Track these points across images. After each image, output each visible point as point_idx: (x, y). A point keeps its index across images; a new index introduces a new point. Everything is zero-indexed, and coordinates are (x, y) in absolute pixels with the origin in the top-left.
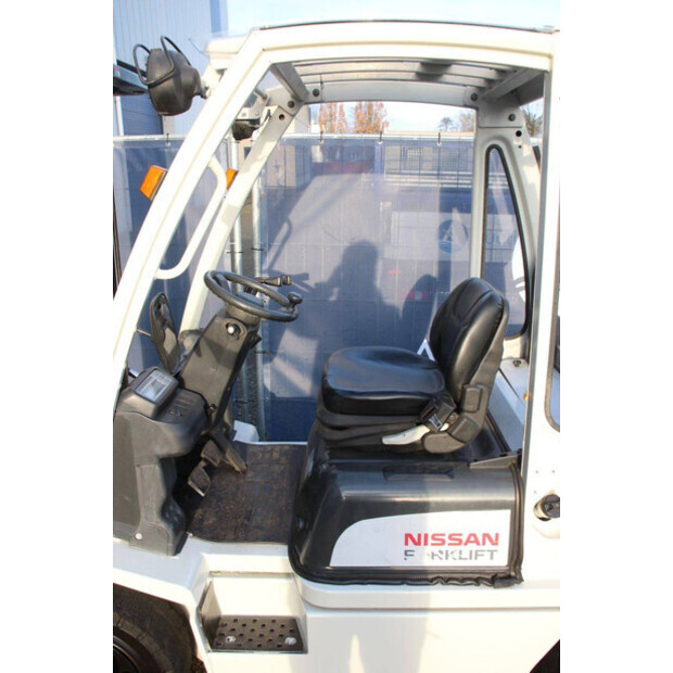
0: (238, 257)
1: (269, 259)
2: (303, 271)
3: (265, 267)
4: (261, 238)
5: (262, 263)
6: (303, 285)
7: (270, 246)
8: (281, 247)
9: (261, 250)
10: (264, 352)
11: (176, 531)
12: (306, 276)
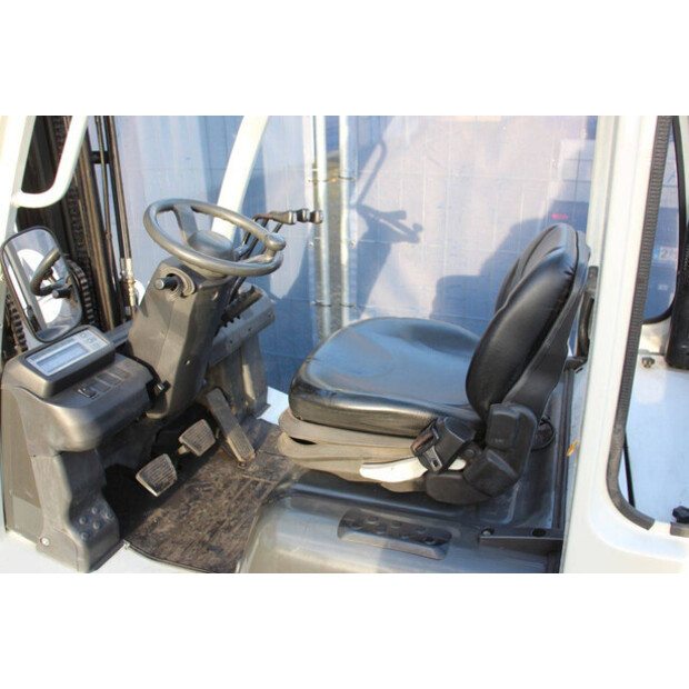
0: (322, 187)
1: (358, 191)
2: (400, 208)
3: (354, 201)
4: (350, 164)
5: (350, 194)
6: (399, 226)
7: (359, 174)
8: (373, 176)
9: (350, 179)
10: (350, 306)
11: (90, 542)
12: (402, 214)
